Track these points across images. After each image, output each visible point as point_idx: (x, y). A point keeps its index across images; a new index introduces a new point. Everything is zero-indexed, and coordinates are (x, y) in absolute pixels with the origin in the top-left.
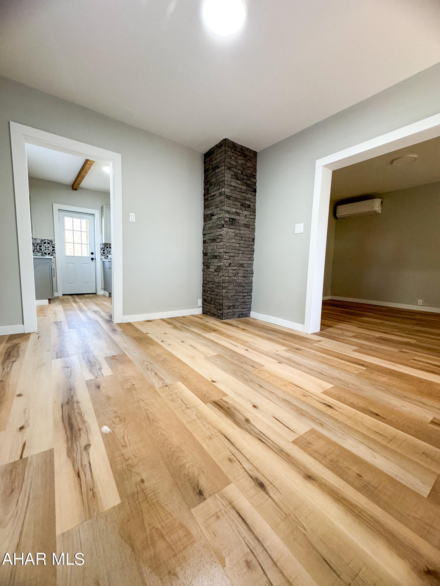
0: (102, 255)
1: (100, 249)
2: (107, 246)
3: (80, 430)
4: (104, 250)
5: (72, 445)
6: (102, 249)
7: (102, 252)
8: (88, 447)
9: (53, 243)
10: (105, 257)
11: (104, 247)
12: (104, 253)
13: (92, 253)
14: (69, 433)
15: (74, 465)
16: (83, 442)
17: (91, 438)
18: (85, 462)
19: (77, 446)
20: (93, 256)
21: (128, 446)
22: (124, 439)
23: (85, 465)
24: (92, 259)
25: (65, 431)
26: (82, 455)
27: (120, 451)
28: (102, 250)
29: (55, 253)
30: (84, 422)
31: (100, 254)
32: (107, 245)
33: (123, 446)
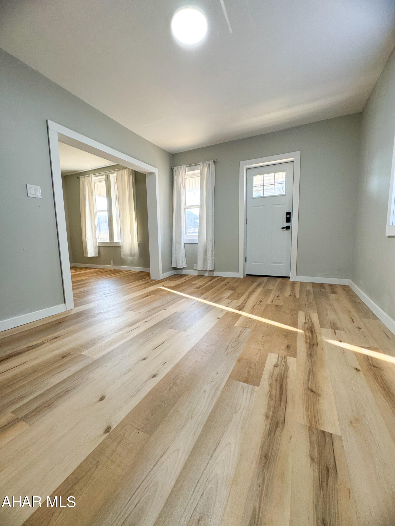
3: (276, 380)
5: (285, 372)
8: (276, 366)
14: (284, 382)
15: (286, 361)
16: (277, 370)
17: (272, 370)
18: (280, 359)
19: (282, 369)
21: (258, 349)
22: (258, 353)
23: (281, 358)
25: (287, 386)
26: (281, 363)
27: (263, 349)
30: (271, 385)
33: (261, 350)
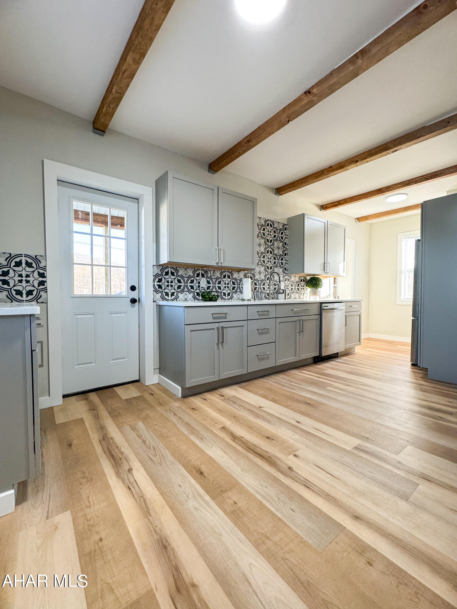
0: (156, 291)
1: (152, 278)
2: (166, 270)
4: (160, 281)
6: (156, 276)
7: (156, 283)
9: (42, 265)
10: (162, 294)
11: (160, 273)
12: (160, 287)
13: (133, 288)
20: (134, 295)
24: (133, 301)
28: (157, 280)
29: (45, 290)
31: (152, 289)
32: (167, 267)
